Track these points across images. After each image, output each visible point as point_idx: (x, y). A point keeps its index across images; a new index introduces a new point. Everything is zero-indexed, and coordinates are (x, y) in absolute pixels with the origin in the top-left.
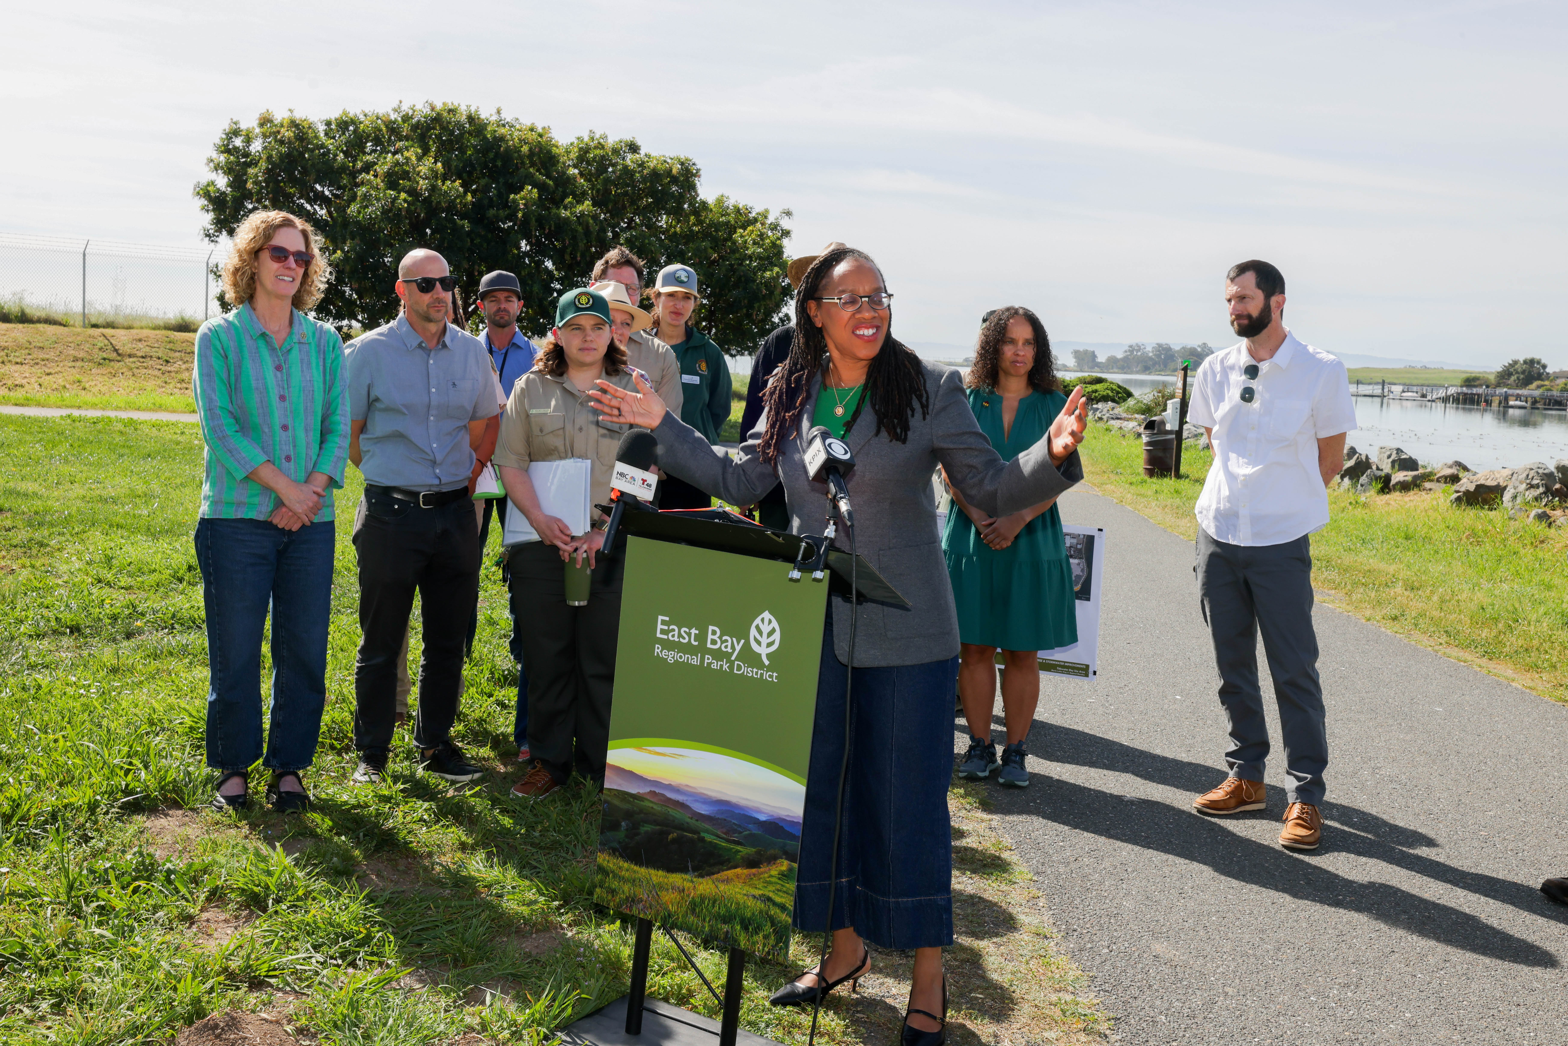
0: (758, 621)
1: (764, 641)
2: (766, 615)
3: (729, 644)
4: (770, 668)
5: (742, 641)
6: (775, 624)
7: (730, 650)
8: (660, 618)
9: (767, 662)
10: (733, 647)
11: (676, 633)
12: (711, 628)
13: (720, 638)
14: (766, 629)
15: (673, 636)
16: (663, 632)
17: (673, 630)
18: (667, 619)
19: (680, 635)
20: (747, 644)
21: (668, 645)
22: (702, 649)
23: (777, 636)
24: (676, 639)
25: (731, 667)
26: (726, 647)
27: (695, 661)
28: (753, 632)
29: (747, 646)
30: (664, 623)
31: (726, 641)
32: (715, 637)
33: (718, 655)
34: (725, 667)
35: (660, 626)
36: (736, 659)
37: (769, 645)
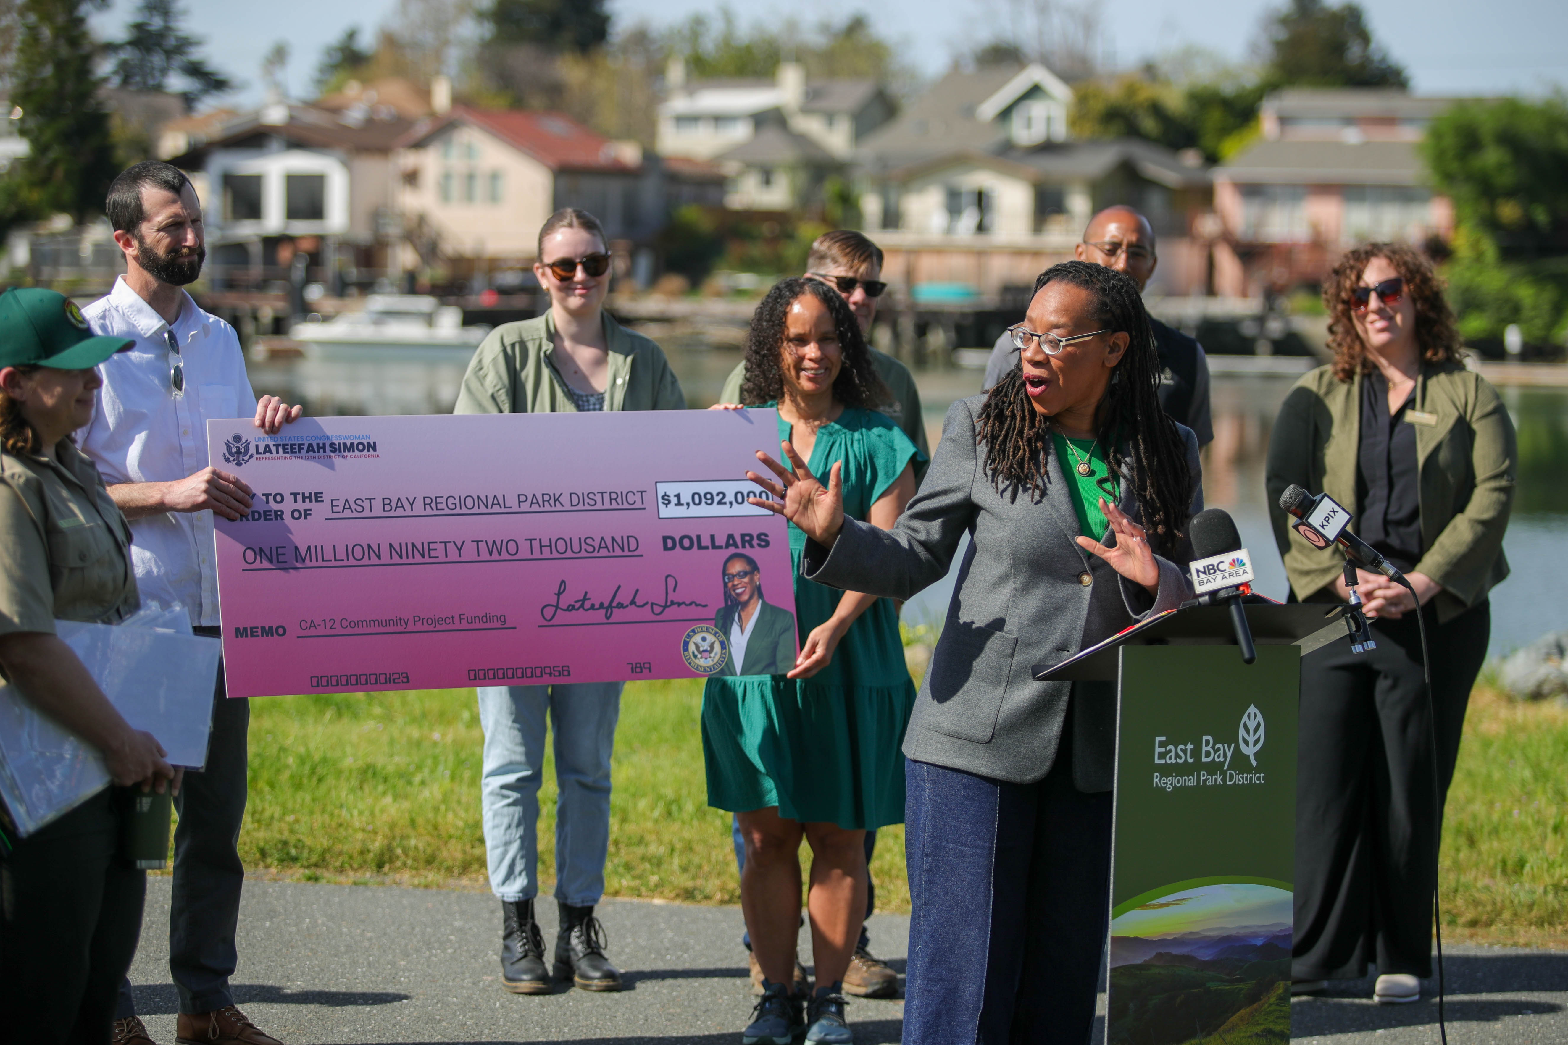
0: (1245, 718)
1: (1251, 739)
2: (1252, 709)
3: (1221, 752)
4: (1258, 770)
5: (1233, 745)
6: (1260, 718)
7: (1222, 759)
8: (1158, 739)
9: (1254, 763)
10: (1225, 756)
11: (1173, 754)
12: (1205, 738)
13: (1213, 747)
14: (1252, 725)
15: (1170, 758)
16: (1162, 756)
17: (1170, 751)
18: (1164, 739)
19: (1177, 756)
20: (1237, 748)
21: (1167, 770)
22: (1197, 766)
23: (1262, 731)
24: (1173, 761)
25: (1224, 780)
26: (1219, 757)
27: (1191, 782)
28: (1242, 732)
29: (1237, 750)
30: (1162, 744)
31: (1219, 749)
32: (1209, 748)
33: (1213, 768)
34: (1219, 780)
35: (1158, 750)
36: (1229, 768)
37: (1256, 742)
